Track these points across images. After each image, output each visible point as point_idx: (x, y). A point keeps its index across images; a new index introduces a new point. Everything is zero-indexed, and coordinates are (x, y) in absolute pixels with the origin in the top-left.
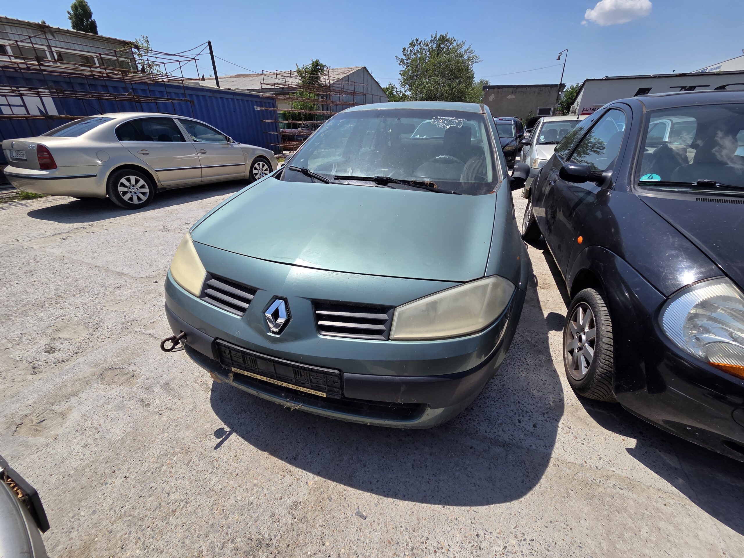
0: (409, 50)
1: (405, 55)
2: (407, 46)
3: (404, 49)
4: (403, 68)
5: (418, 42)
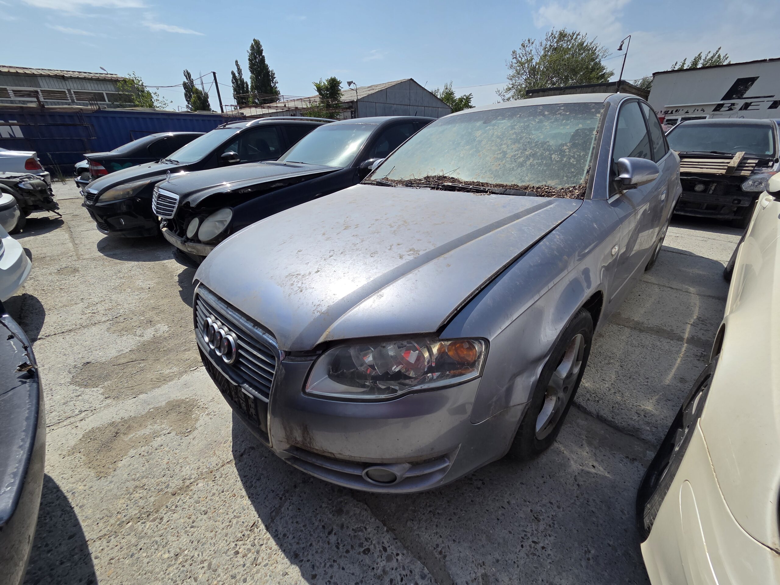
1: (515, 58)
2: (517, 48)
3: (514, 52)
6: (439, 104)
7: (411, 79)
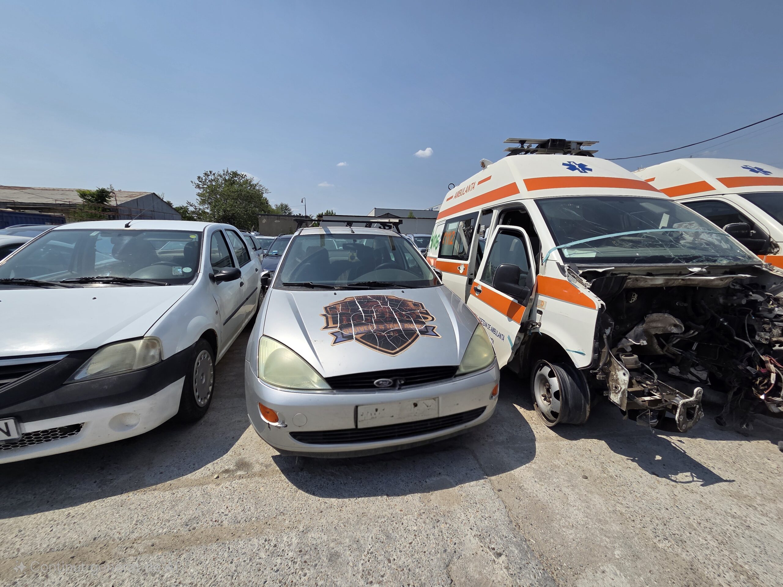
0: (204, 178)
1: (200, 182)
2: (202, 175)
3: (199, 178)
4: (200, 191)
5: (212, 173)
6: (174, 212)
7: (154, 193)
